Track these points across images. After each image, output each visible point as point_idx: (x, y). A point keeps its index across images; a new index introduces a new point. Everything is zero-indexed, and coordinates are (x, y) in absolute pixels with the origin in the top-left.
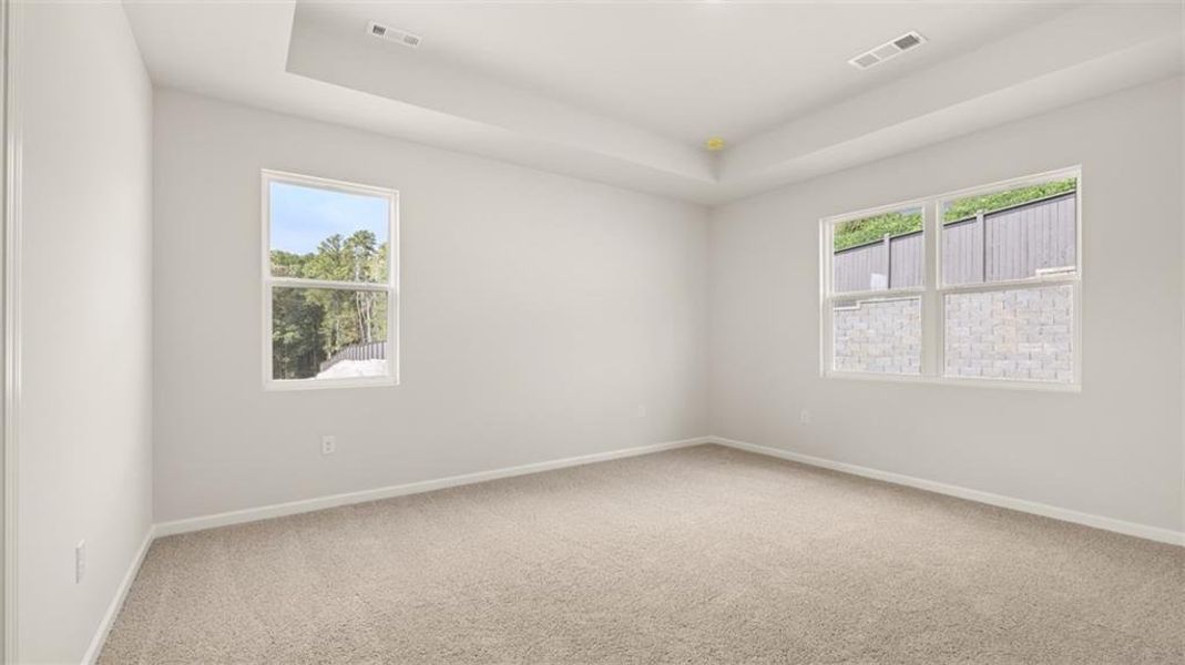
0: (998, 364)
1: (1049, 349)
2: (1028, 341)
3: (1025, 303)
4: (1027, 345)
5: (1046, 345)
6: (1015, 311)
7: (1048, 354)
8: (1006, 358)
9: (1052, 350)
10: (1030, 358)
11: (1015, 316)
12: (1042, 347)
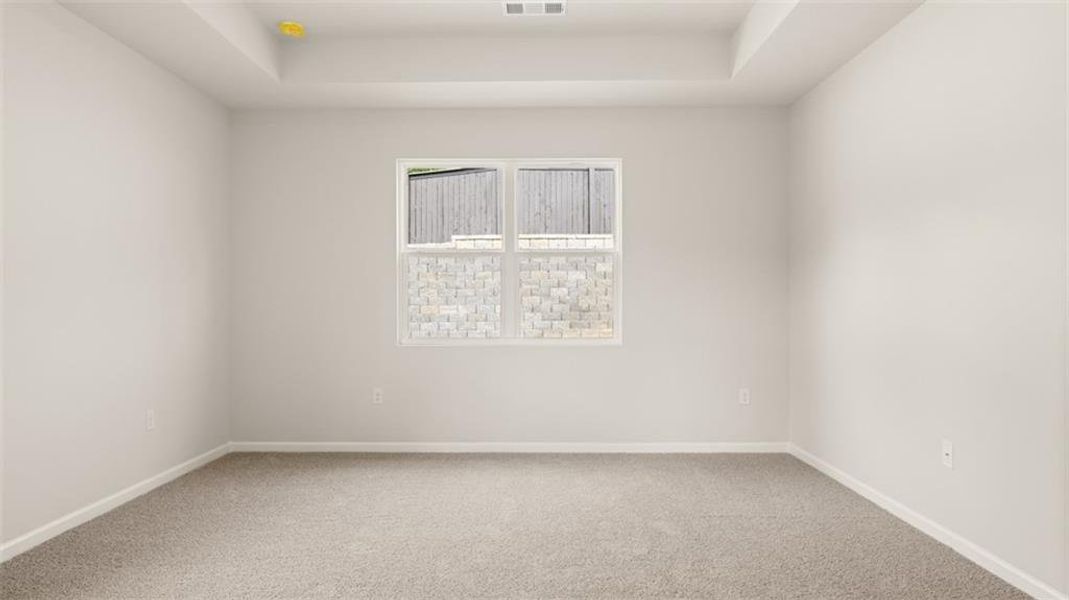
0: (425, 326)
1: (463, 311)
2: (447, 304)
3: (444, 267)
4: (446, 307)
5: (460, 307)
6: (437, 274)
7: (461, 315)
8: (430, 321)
9: (466, 312)
10: (448, 320)
11: (437, 279)
12: (457, 309)
